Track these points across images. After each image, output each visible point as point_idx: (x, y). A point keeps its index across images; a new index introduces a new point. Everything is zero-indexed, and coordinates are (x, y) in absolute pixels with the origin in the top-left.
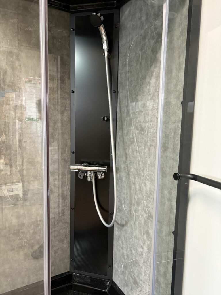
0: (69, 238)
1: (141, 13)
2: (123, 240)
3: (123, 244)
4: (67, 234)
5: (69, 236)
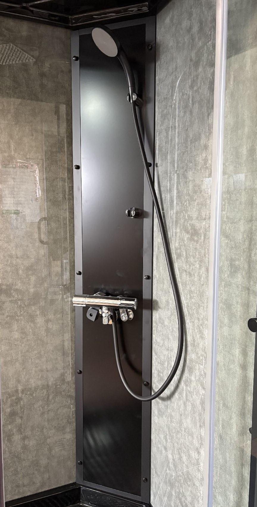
0: (75, 424)
1: (191, 20)
2: (166, 434)
3: (166, 441)
4: (71, 417)
5: (74, 420)
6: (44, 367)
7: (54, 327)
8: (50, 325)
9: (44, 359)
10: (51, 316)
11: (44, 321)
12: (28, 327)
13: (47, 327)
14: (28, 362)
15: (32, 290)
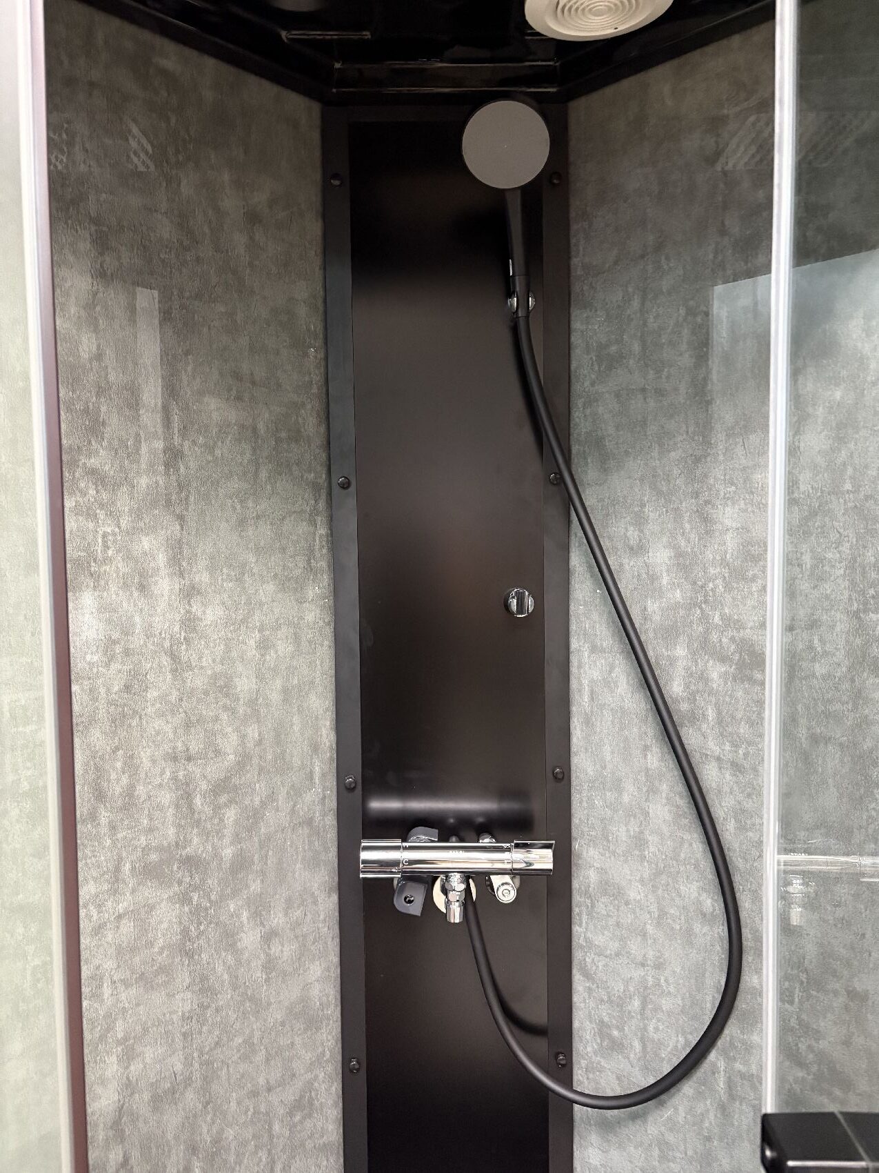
6: (262, 1081)
7: (284, 951)
8: (275, 949)
9: (260, 1057)
10: (277, 919)
11: (261, 937)
12: (220, 969)
13: (268, 955)
14: (218, 1077)
15: (228, 852)
